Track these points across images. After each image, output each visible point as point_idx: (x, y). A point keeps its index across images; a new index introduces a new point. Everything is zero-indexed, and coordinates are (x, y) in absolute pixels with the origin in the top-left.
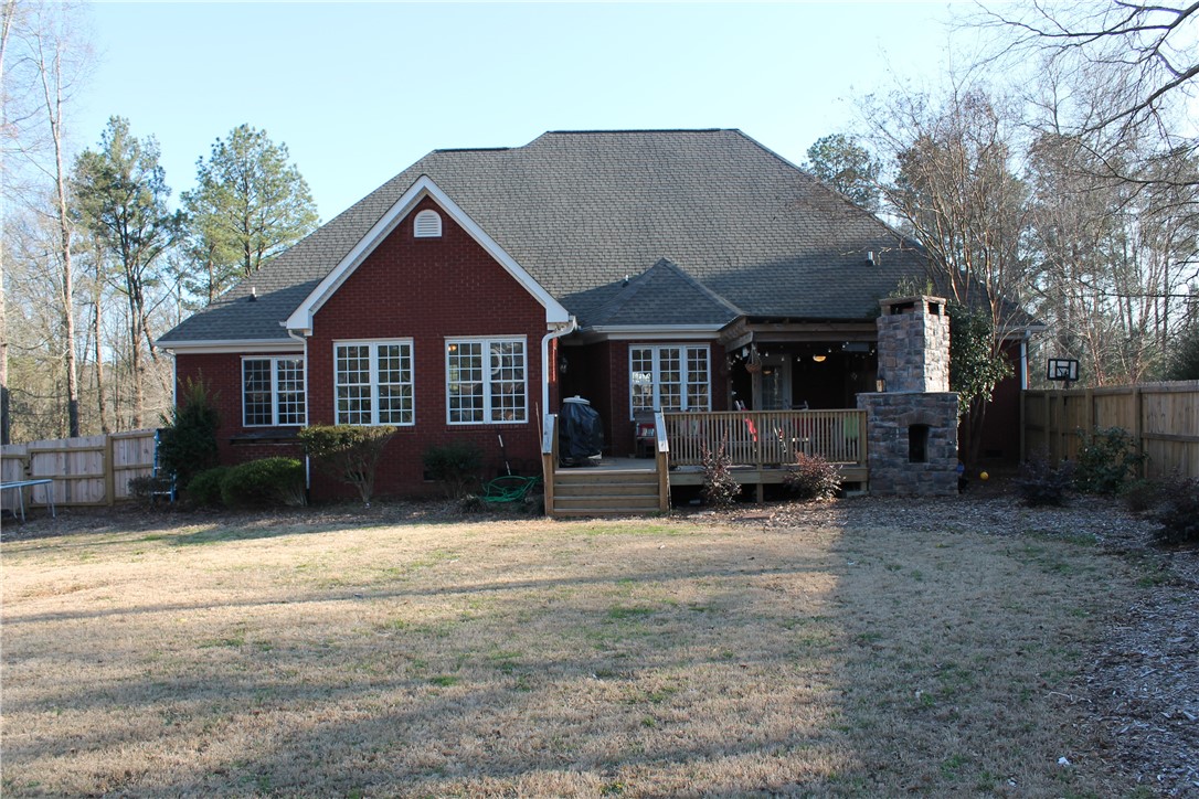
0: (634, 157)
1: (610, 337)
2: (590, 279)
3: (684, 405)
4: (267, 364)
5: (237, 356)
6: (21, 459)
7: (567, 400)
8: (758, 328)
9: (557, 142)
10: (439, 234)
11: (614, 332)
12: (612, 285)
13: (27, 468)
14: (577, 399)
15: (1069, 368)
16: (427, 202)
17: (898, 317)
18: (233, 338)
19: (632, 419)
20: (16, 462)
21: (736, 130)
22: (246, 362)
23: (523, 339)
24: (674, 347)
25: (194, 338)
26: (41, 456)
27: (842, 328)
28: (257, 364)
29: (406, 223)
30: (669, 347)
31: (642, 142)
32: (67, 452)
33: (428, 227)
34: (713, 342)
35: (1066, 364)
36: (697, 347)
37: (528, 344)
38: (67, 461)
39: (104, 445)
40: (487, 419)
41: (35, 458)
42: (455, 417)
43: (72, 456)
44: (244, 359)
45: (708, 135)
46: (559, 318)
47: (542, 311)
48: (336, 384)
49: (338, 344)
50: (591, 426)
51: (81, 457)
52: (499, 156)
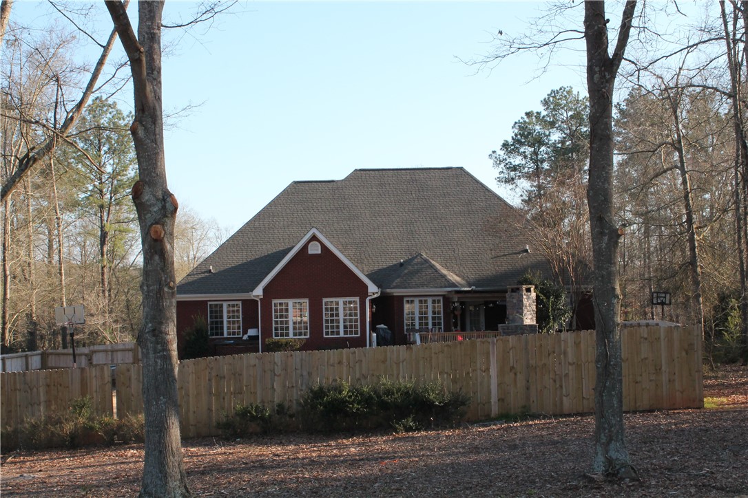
0: (405, 186)
1: (395, 294)
2: (384, 262)
3: (430, 326)
4: (221, 306)
5: (206, 302)
6: (86, 355)
7: (378, 326)
8: (460, 295)
9: (361, 176)
10: (320, 252)
11: (397, 292)
12: (395, 265)
13: (89, 360)
14: (382, 326)
15: (665, 297)
16: (314, 238)
17: (514, 294)
18: (205, 293)
19: (405, 333)
20: (83, 357)
21: (461, 168)
22: (210, 305)
23: (357, 299)
24: (425, 299)
25: (185, 293)
26: (98, 353)
27: (496, 295)
28: (216, 305)
29: (305, 247)
30: (423, 299)
31: (408, 177)
32: (112, 351)
33: (315, 249)
34: (444, 296)
35: (663, 295)
36: (436, 298)
37: (360, 301)
38: (112, 355)
39: (133, 347)
40: (342, 334)
41: (94, 355)
42: (327, 334)
43: (115, 353)
44: (209, 303)
45: (446, 172)
46: (373, 289)
47: (366, 287)
48: (273, 319)
49: (274, 301)
50: (389, 338)
51: (120, 354)
52: (330, 185)
